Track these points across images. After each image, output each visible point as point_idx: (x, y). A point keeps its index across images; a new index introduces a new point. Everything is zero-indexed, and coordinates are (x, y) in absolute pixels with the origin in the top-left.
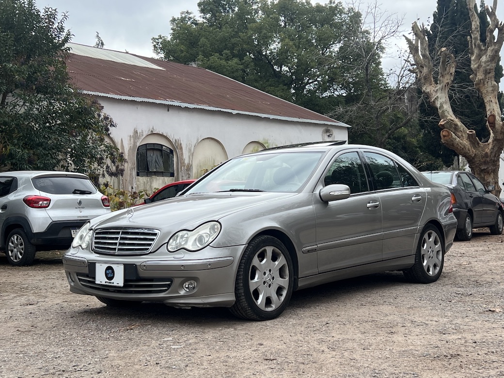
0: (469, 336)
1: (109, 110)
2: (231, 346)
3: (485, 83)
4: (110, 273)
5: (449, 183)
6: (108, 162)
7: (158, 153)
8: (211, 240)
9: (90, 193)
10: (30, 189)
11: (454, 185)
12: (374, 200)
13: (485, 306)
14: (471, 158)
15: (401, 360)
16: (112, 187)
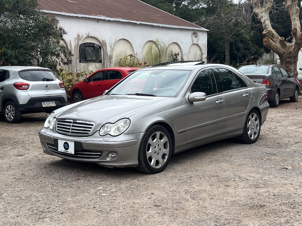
0: (271, 190)
1: (62, 24)
2: (136, 194)
3: (292, 7)
4: (66, 145)
5: (267, 72)
6: (62, 55)
7: (92, 48)
8: (125, 129)
9: (52, 80)
10: (17, 78)
11: (270, 74)
12: (221, 99)
13: (282, 164)
14: (281, 55)
15: (231, 208)
16: (65, 70)
